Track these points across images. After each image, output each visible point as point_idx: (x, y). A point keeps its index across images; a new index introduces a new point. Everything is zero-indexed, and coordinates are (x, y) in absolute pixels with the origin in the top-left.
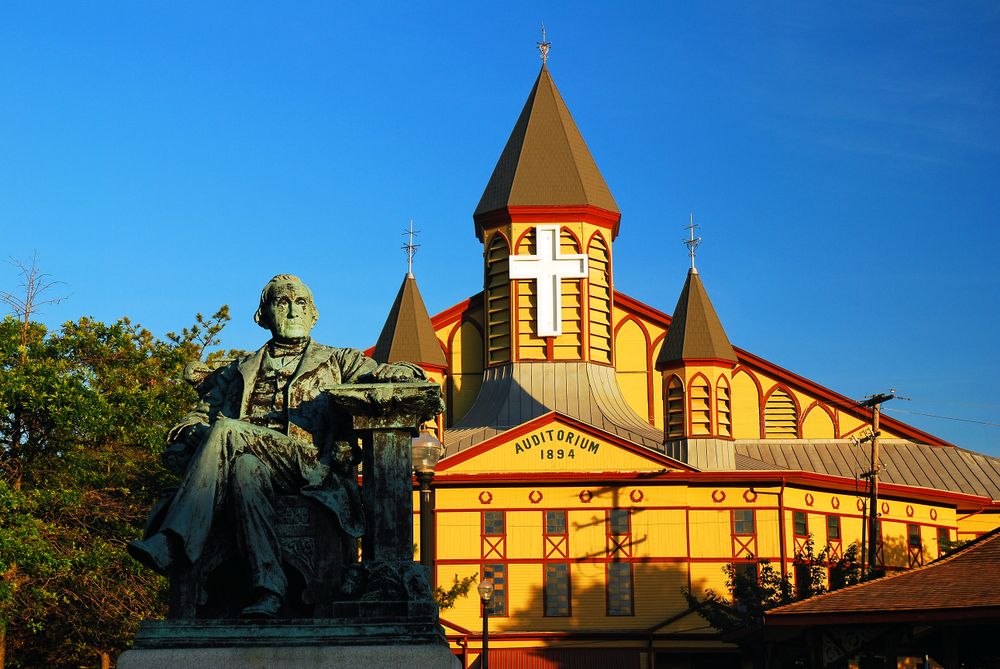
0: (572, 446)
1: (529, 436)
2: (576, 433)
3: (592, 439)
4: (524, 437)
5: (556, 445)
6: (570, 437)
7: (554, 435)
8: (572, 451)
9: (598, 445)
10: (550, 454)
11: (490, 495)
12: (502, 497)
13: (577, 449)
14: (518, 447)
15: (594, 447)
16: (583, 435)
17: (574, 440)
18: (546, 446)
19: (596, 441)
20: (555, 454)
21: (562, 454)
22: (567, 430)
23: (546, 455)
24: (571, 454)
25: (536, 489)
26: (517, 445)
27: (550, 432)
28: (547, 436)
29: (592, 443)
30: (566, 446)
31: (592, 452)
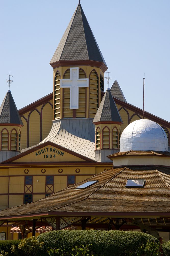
0: (55, 153)
1: (40, 150)
2: (56, 149)
3: (61, 151)
4: (38, 150)
5: (49, 153)
6: (54, 150)
7: (49, 149)
8: (55, 155)
9: (63, 153)
10: (47, 156)
11: (28, 170)
12: (32, 171)
13: (57, 155)
14: (36, 154)
15: (62, 154)
16: (59, 150)
17: (55, 151)
18: (46, 154)
19: (63, 152)
20: (49, 156)
21: (51, 156)
22: (53, 148)
23: (46, 156)
24: (54, 156)
25: (43, 168)
26: (36, 153)
27: (47, 148)
28: (46, 150)
29: (62, 152)
30: (53, 154)
31: (61, 156)
